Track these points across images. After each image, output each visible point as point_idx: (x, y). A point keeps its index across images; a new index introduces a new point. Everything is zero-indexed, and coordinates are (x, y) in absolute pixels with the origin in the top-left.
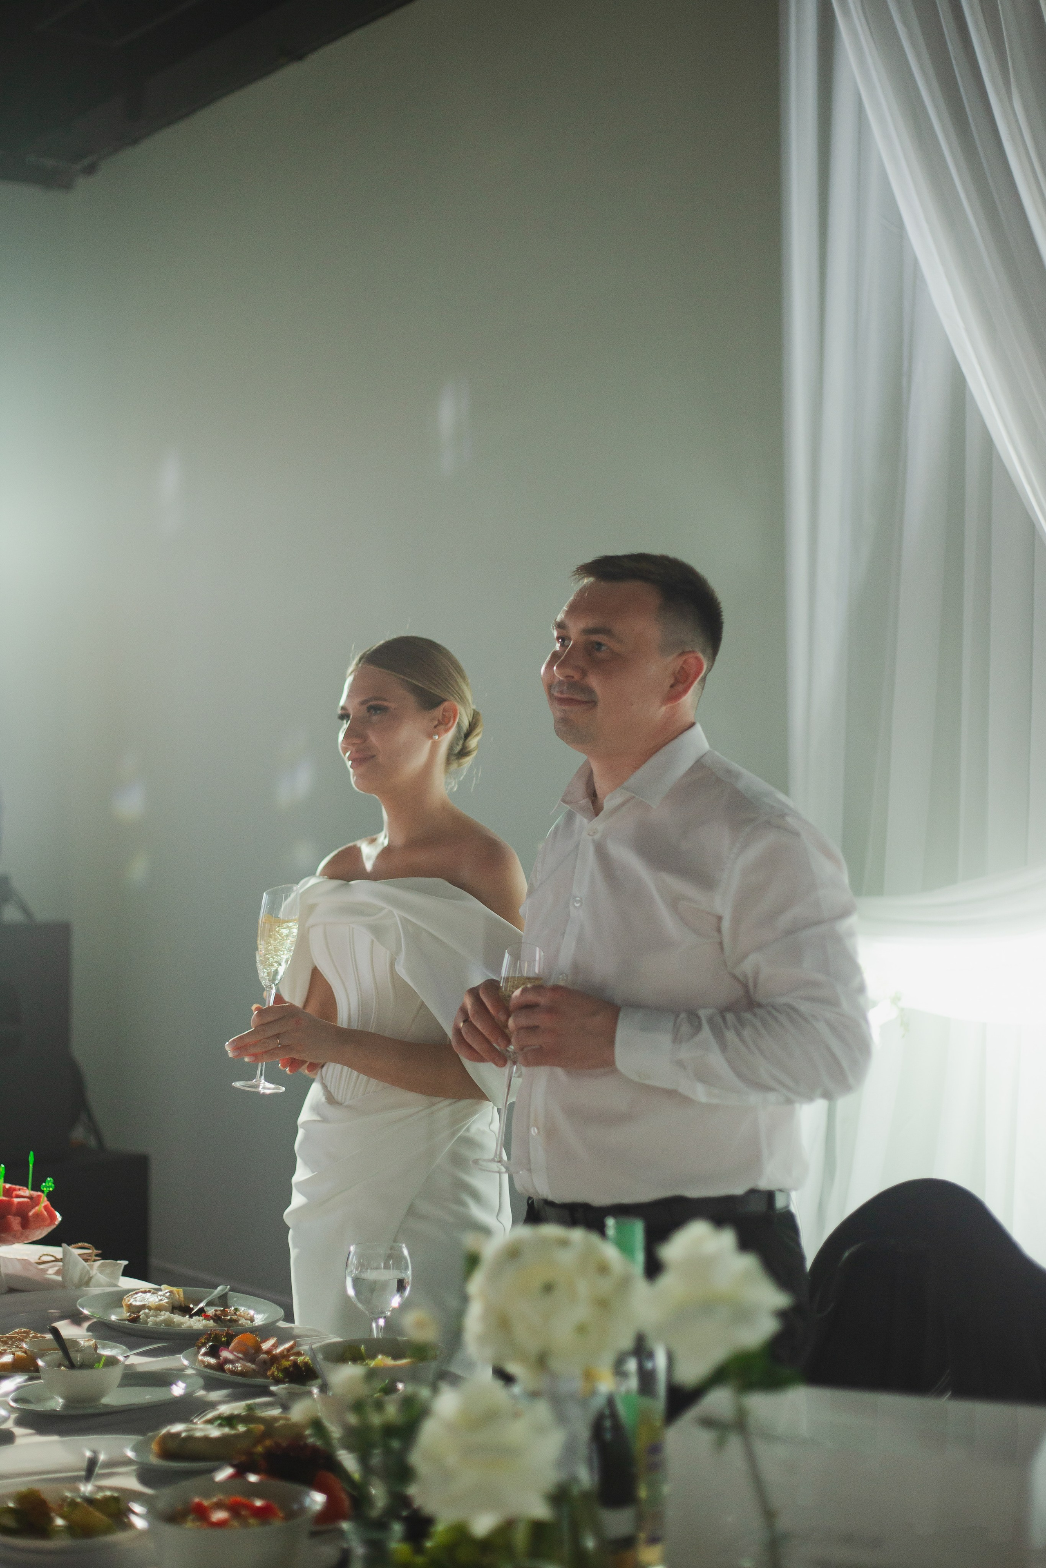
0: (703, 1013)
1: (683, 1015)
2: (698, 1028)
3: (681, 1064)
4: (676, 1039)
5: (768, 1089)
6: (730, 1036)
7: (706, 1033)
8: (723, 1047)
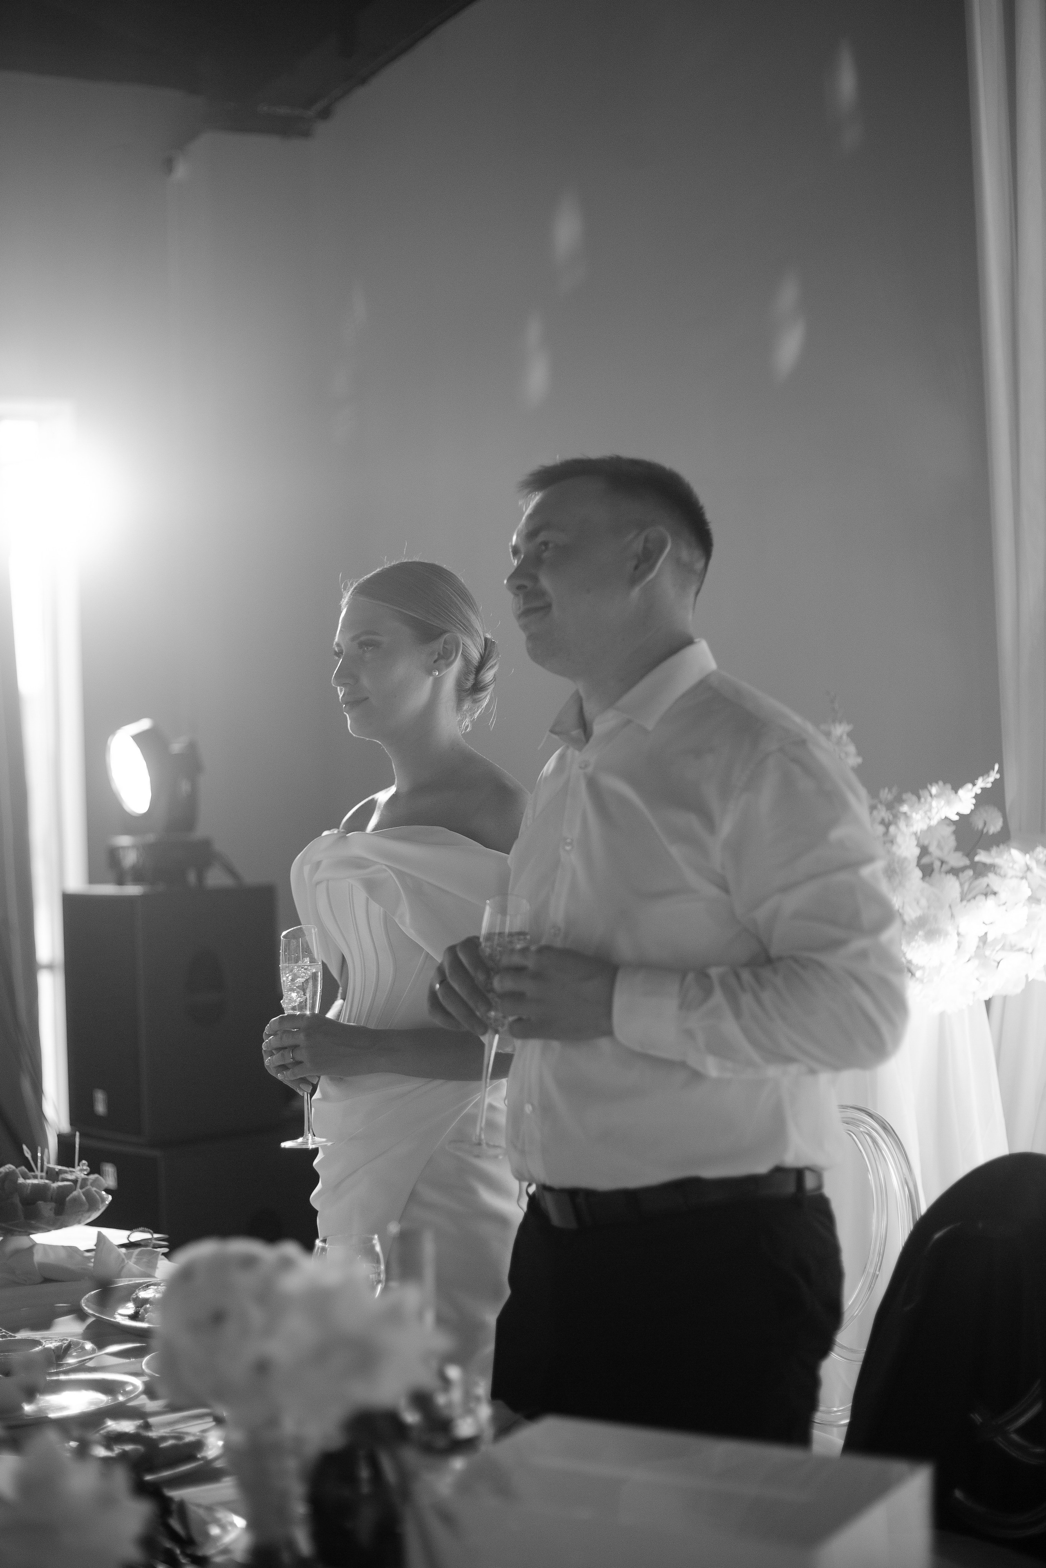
0: (714, 973)
1: (690, 977)
2: (708, 992)
3: (689, 1034)
4: (685, 1005)
5: (788, 1059)
6: (746, 1000)
7: (718, 997)
8: (738, 1013)
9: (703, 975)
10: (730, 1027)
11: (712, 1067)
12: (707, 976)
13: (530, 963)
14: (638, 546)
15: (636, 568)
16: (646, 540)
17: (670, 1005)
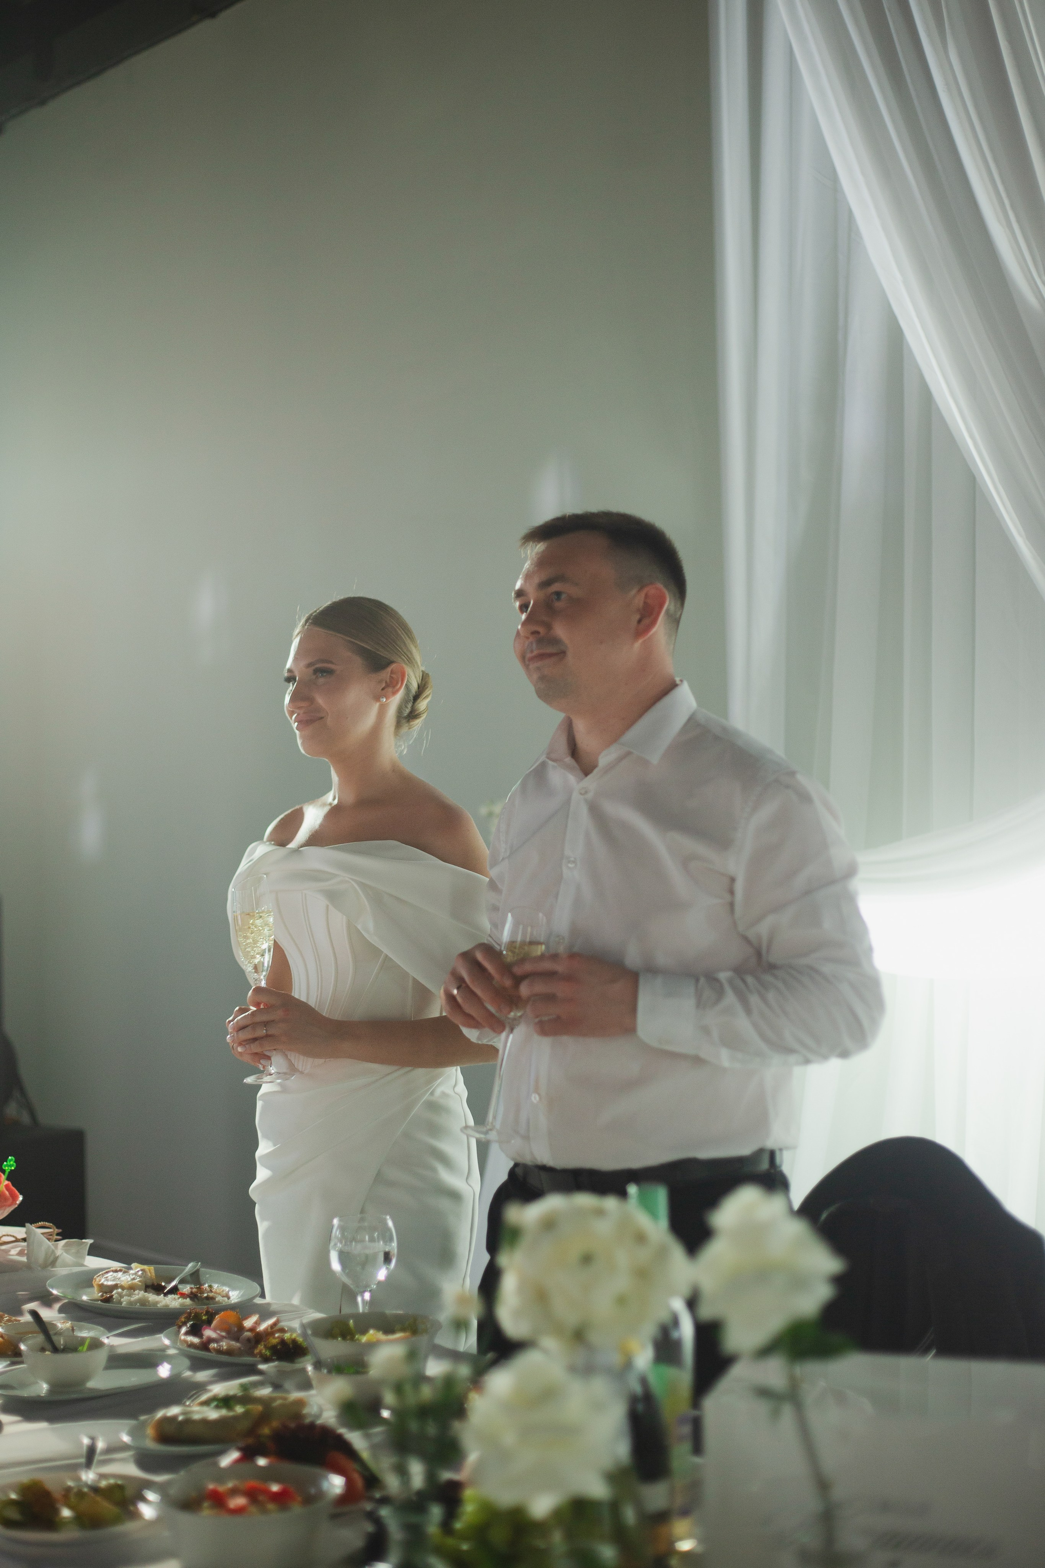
0: (723, 976)
1: (702, 980)
2: (720, 993)
3: (706, 1030)
4: (700, 1004)
5: (790, 1051)
6: (754, 1000)
7: (730, 998)
8: (748, 1011)
9: (712, 979)
10: (743, 1024)
11: (725, 1058)
12: (717, 980)
13: (560, 968)
14: (639, 601)
15: (639, 621)
16: (646, 596)
17: (688, 1003)
